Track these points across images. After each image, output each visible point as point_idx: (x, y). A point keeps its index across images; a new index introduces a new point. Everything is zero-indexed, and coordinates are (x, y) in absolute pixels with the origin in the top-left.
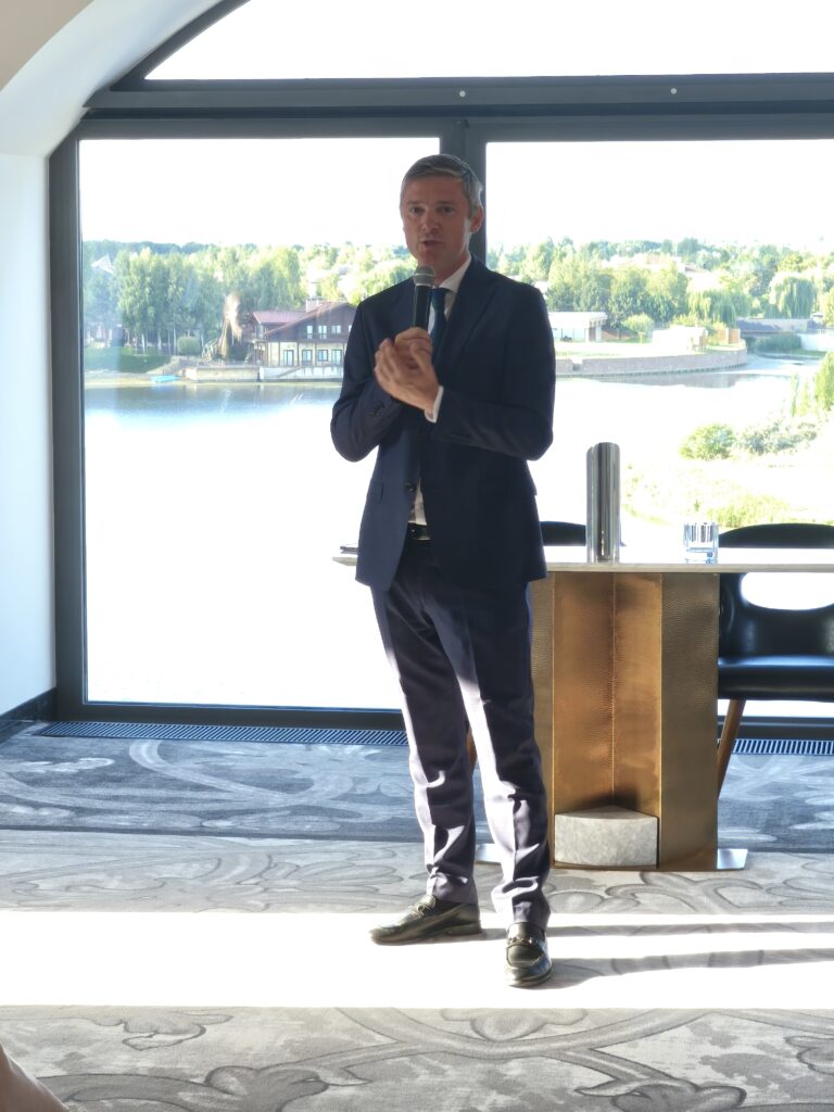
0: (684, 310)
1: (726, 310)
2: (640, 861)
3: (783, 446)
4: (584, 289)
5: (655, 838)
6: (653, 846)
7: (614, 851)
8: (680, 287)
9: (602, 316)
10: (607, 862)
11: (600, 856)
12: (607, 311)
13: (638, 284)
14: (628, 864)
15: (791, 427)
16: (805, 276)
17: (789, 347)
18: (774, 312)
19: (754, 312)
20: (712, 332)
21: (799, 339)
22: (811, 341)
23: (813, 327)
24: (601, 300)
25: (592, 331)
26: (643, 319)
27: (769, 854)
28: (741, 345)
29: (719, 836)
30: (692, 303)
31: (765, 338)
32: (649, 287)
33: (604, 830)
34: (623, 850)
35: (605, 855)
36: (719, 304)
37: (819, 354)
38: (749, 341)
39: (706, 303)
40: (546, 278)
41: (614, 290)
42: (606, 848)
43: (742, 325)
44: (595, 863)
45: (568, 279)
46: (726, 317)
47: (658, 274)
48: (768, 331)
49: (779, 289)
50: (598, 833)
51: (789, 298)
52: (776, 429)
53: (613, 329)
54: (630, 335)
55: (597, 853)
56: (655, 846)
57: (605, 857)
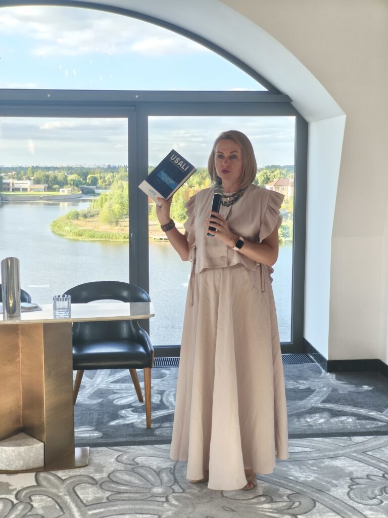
0: (67, 184)
1: (76, 184)
2: (36, 466)
3: (91, 216)
4: (43, 179)
5: (43, 453)
6: (42, 457)
7: (21, 463)
8: (66, 178)
9: (47, 185)
10: (19, 468)
11: (14, 466)
12: (48, 184)
13: (56, 177)
14: (29, 468)
15: (93, 211)
16: (96, 175)
17: (91, 193)
18: (88, 184)
19: (84, 184)
20: (74, 189)
21: (94, 191)
22: (97, 191)
23: (98, 188)
24: (47, 181)
25: (45, 189)
26: (57, 186)
27: (100, 449)
28: (81, 192)
29: (76, 435)
30: (69, 182)
31: (87, 190)
32: (58, 178)
33: (16, 453)
34: (26, 462)
35: (18, 465)
36: (75, 183)
37: (99, 194)
38: (82, 191)
39: (72, 182)
40: (33, 176)
41: (50, 179)
42: (17, 462)
43: (81, 188)
44: (12, 468)
45: (38, 176)
46: (77, 186)
47: (60, 175)
48: (87, 189)
49: (89, 179)
50: (13, 454)
51: (92, 181)
52: (89, 212)
53: (50, 188)
54: (54, 190)
55: (13, 464)
56: (43, 457)
57: (17, 466)
